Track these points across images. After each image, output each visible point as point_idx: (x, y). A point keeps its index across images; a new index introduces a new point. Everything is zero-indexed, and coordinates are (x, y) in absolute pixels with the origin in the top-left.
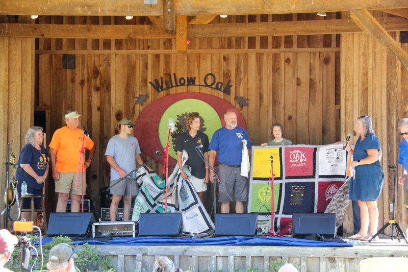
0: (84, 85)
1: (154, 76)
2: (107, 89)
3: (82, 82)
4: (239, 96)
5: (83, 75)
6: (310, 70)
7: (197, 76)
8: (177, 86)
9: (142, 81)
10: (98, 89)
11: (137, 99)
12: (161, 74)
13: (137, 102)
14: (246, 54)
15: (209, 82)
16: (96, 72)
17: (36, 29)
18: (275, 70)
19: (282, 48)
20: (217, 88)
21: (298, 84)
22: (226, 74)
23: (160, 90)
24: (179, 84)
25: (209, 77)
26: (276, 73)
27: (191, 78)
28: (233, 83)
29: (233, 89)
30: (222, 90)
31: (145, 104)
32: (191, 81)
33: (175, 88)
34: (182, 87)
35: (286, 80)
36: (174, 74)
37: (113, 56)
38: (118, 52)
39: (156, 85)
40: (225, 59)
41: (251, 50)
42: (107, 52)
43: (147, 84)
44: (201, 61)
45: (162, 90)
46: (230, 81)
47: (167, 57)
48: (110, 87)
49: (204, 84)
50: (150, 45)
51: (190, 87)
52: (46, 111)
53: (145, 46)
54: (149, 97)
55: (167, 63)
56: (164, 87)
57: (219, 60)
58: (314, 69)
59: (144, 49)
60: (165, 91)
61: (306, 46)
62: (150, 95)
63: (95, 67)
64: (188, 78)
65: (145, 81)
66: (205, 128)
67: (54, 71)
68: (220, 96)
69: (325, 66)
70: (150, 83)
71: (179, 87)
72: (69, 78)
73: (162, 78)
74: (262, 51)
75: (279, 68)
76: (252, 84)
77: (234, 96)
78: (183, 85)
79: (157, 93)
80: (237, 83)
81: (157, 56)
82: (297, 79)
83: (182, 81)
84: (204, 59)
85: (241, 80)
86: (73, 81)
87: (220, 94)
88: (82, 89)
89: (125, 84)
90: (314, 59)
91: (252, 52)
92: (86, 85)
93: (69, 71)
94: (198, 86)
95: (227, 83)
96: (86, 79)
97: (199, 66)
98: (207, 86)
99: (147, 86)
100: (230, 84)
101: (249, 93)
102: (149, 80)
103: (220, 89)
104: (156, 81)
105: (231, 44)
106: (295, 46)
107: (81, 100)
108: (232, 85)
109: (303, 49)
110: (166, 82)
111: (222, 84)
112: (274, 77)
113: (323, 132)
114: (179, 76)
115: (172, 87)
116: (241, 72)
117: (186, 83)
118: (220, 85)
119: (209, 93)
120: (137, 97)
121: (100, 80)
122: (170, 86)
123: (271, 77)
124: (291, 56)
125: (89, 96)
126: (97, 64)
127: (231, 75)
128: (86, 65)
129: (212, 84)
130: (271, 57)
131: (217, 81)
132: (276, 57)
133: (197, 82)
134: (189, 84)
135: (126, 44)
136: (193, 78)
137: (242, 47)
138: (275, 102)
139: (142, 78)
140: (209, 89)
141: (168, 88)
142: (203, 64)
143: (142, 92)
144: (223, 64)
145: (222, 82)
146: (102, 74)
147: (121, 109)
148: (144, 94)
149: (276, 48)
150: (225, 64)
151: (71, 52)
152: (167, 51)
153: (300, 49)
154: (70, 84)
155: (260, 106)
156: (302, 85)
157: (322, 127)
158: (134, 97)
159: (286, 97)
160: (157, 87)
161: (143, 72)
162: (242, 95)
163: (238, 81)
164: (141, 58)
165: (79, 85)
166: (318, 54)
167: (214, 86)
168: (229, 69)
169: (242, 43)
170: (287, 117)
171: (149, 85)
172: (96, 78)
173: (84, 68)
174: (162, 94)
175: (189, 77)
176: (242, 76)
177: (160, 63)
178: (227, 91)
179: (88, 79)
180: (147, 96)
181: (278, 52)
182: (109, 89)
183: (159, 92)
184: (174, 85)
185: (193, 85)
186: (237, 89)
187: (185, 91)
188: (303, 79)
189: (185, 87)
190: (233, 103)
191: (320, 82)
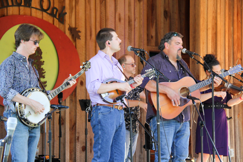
8: (13, 5)
15: (45, 6)
18: (102, 1)
20: (52, 15)
24: (15, 3)
26: (102, 5)
28: (67, 10)
29: (67, 18)
30: (57, 17)
32: (28, 2)
33: (11, 8)
34: (18, 7)
46: (64, 7)
49: (38, 7)
66: (44, 62)
68: (55, 25)
71: (14, 8)
77: (68, 26)
78: (19, 5)
83: (19, 1)
87: (57, 23)
94: (35, 9)
95: (61, 9)
98: (42, 10)
103: (55, 16)
108: (66, 13)
111: (57, 10)
115: (8, 6)
117: (23, 4)
118: (55, 10)
123: (99, 8)
127: (64, 1)
129: (48, 9)
131: (52, 6)
134: (26, 5)
140: (45, 14)
141: (3, 6)
145: (57, 7)
155: (90, 39)
156: (122, 21)
162: (74, 26)
167: (50, 11)
176: (74, 3)
178: (62, 20)
184: (10, 4)
185: (29, 7)
186: (70, 17)
187: (22, 13)
188: (122, 16)
189: (22, 8)
190: (68, 33)
191: (135, 20)
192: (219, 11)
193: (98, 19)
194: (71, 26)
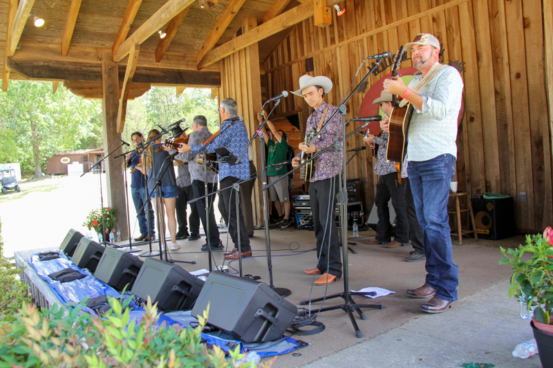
4: (453, 61)
8: (391, 65)
13: (360, 91)
16: (328, 69)
18: (493, 16)
23: (377, 73)
24: (392, 62)
26: (495, 20)
28: (445, 46)
29: (445, 54)
31: (367, 91)
33: (389, 67)
35: (508, 25)
37: (338, 49)
38: (341, 44)
40: (434, 20)
42: (333, 46)
43: (366, 69)
45: (379, 72)
47: (380, 35)
50: (364, 28)
51: (403, 62)
52: (299, 113)
53: (362, 30)
54: (368, 83)
55: (381, 43)
56: (381, 69)
57: (429, 24)
59: (360, 34)
60: (382, 73)
62: (369, 80)
63: (327, 64)
65: (364, 67)
70: (368, 67)
75: (498, 12)
76: (467, 42)
79: (374, 77)
80: (450, 45)
81: (372, 38)
82: (524, 19)
84: (413, 28)
85: (454, 40)
89: (349, 75)
97: (409, 37)
99: (366, 71)
101: (464, 54)
102: (367, 65)
104: (373, 64)
108: (444, 50)
110: (381, 63)
112: (492, 25)
116: (453, 31)
122: (385, 66)
123: (488, 27)
126: (328, 61)
127: (442, 38)
128: (321, 65)
133: (408, 56)
135: (347, 34)
138: (496, 59)
141: (384, 68)
146: (332, 69)
150: (435, 27)
151: (310, 56)
152: (379, 30)
159: (510, 49)
161: (362, 58)
162: (457, 59)
163: (451, 43)
164: (359, 44)
168: (440, 30)
170: (513, 75)
172: (328, 74)
173: (320, 68)
174: (379, 77)
176: (455, 36)
177: (374, 45)
182: (339, 83)
183: (376, 75)
184: (388, 64)
186: (451, 53)
193: (488, 39)
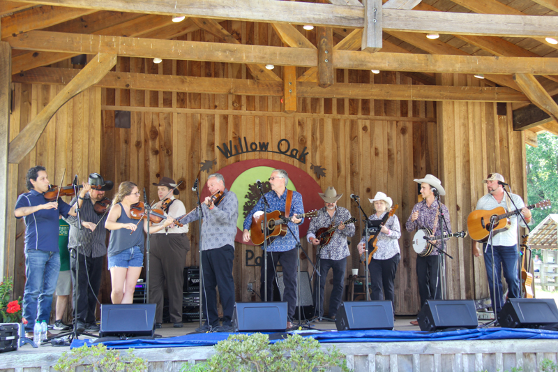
0: (141, 147)
1: (221, 140)
2: (168, 152)
3: (138, 144)
5: (139, 135)
6: (388, 140)
7: (269, 141)
8: (247, 151)
9: (208, 144)
10: (156, 152)
11: (202, 165)
12: (230, 137)
13: (203, 169)
14: (322, 120)
15: (283, 148)
16: (155, 133)
17: (119, 78)
18: (353, 138)
19: (360, 115)
20: (292, 156)
21: (377, 154)
22: (301, 140)
23: (229, 155)
24: (250, 149)
25: (283, 142)
26: (354, 142)
27: (264, 143)
28: (309, 150)
29: (309, 157)
30: (298, 157)
32: (264, 147)
33: (246, 153)
34: (253, 153)
35: (364, 149)
36: (245, 138)
37: (175, 115)
38: (180, 110)
39: (223, 150)
40: (300, 124)
41: (327, 115)
42: (168, 110)
43: (213, 148)
44: (274, 125)
45: (231, 155)
46: (305, 148)
47: (237, 118)
48: (172, 151)
49: (277, 150)
50: (217, 104)
51: (262, 153)
53: (212, 105)
54: (216, 163)
55: (237, 126)
56: (234, 152)
57: (294, 125)
58: (392, 139)
59: (209, 108)
60: (235, 157)
61: (384, 114)
62: (218, 161)
63: (153, 127)
64: (260, 143)
65: (211, 144)
67: (105, 129)
68: (295, 165)
69: (402, 136)
70: (218, 147)
71: (249, 153)
72: (122, 138)
73: (231, 141)
74: (339, 116)
75: (357, 136)
76: (329, 152)
77: (310, 165)
78: (254, 150)
79: (225, 158)
80: (313, 150)
81: (225, 118)
82: (375, 149)
83: (254, 147)
84: (277, 123)
85: (317, 148)
86: (127, 142)
87: (296, 163)
88: (138, 151)
89: (189, 148)
90: (391, 128)
91: (328, 117)
92: (143, 146)
93: (122, 131)
94: (271, 153)
95: (302, 150)
96: (143, 140)
97: (271, 131)
98: (281, 152)
99: (213, 150)
100: (306, 152)
101: (326, 162)
102: (217, 144)
103: (295, 157)
104: (225, 145)
105: (305, 108)
106: (372, 113)
107: (136, 165)
108: (308, 153)
109: (381, 117)
110: (235, 147)
111: (297, 151)
112: (351, 145)
113: (403, 206)
114: (250, 141)
115: (243, 152)
116: (317, 139)
117: (258, 149)
118: (295, 152)
119: (283, 161)
120: (202, 163)
121: (160, 142)
122: (240, 151)
123: (349, 145)
124: (368, 123)
125: (147, 160)
126: (156, 124)
127: (306, 142)
128: (142, 124)
129: (287, 151)
130: (348, 123)
131: (292, 148)
132: (353, 123)
133: (270, 148)
134: (261, 150)
135: (190, 101)
136: (266, 144)
137: (317, 111)
138: (353, 173)
139: (208, 141)
140: (283, 156)
141: (238, 153)
142: (276, 128)
143: (208, 157)
144: (298, 129)
145: (297, 149)
146: (163, 135)
147: (184, 176)
148: (210, 159)
149: (353, 114)
151: (125, 108)
152: (236, 112)
153: (378, 117)
154: (123, 146)
155: (338, 176)
156: (380, 155)
157: (401, 201)
158: (199, 163)
159: (364, 168)
160: (225, 152)
161: (209, 134)
162: (318, 164)
163: (315, 148)
164: (206, 118)
165: (135, 147)
166: (395, 123)
167: (289, 153)
168: (305, 134)
169: (318, 107)
170: (365, 190)
171: (217, 150)
172: (154, 139)
173: (140, 127)
174: (232, 160)
175: (262, 142)
176: (318, 143)
177: (229, 125)
178: (302, 159)
179: (146, 141)
180: (214, 162)
181: (356, 119)
182: (170, 153)
183: (227, 157)
184: (245, 150)
185: (265, 151)
186: (313, 157)
187: (257, 157)
188: (381, 150)
189: (257, 153)
190: (310, 172)
191: (397, 153)
192: (471, 138)
193: (348, 156)
194: (315, 165)
